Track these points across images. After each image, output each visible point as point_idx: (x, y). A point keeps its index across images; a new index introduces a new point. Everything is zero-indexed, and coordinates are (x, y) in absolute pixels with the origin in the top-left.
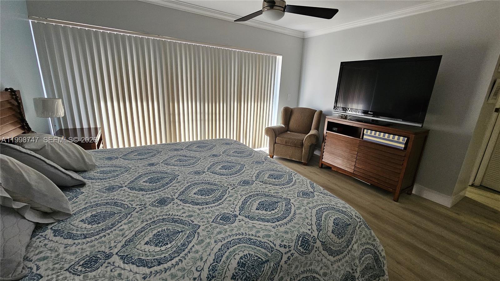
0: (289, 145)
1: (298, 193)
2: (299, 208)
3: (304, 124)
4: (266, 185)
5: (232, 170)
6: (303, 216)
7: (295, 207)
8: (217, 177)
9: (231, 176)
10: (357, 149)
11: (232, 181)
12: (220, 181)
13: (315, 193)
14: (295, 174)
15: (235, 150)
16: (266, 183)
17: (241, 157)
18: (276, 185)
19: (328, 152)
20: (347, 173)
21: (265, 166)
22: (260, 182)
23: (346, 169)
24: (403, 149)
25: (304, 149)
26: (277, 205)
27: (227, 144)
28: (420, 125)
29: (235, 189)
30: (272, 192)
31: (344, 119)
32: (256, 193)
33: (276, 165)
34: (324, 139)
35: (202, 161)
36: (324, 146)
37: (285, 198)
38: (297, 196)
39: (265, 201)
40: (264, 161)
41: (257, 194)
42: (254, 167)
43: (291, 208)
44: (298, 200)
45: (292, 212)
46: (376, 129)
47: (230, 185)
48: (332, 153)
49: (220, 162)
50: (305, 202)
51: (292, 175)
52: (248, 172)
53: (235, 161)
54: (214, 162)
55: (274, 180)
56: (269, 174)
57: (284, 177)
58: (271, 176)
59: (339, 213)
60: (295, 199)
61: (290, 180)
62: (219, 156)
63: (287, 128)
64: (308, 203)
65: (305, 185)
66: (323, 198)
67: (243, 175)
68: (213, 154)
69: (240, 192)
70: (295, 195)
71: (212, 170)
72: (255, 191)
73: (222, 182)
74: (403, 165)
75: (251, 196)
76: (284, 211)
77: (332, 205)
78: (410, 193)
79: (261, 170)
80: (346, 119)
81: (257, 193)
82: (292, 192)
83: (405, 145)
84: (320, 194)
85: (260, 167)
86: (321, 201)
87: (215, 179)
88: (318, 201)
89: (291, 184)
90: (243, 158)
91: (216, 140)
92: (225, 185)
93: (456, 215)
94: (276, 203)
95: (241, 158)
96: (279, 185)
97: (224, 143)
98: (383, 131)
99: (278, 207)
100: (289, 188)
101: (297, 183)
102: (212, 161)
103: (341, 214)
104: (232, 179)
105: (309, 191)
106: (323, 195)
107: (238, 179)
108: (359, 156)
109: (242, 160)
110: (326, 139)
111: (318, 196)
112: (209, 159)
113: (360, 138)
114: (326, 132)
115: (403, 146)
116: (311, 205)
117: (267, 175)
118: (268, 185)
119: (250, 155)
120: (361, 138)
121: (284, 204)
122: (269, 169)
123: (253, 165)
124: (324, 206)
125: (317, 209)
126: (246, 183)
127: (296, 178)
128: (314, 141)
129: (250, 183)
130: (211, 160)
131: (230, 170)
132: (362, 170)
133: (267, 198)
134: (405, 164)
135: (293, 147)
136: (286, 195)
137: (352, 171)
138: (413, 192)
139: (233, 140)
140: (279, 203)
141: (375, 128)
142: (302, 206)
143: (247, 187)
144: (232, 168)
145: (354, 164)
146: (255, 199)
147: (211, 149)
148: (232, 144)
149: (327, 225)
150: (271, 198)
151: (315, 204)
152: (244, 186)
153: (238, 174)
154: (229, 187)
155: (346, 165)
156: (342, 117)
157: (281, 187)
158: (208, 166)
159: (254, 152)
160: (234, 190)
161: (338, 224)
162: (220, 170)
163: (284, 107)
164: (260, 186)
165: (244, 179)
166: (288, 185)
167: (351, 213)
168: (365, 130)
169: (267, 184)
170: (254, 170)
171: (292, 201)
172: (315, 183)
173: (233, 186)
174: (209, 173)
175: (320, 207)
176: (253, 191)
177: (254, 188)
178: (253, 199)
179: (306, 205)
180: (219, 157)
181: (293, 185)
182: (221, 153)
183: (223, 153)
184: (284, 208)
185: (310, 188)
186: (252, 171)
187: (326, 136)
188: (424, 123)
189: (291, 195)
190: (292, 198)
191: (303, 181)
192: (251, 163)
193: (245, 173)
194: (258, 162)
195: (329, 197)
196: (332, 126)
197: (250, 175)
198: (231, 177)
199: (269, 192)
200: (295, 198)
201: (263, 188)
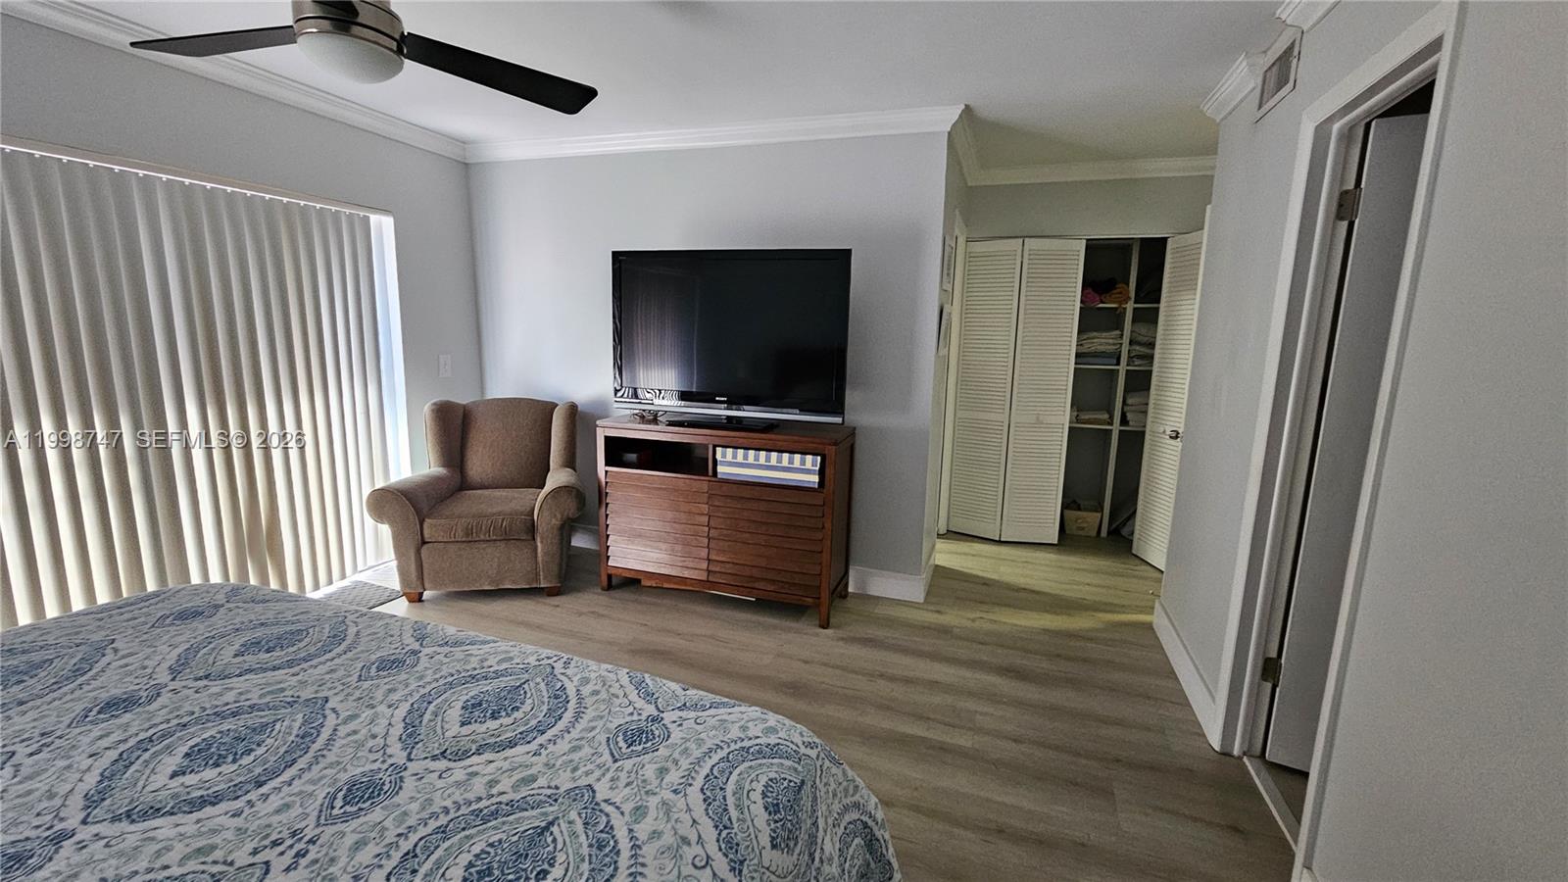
0: (482, 537)
1: (609, 745)
2: (640, 812)
3: (522, 454)
4: (468, 762)
5: (260, 751)
6: (668, 839)
7: (622, 813)
8: (172, 833)
9: (264, 790)
10: (705, 508)
11: (275, 819)
12: (199, 850)
13: (669, 717)
14: (567, 664)
15: (247, 637)
16: (462, 755)
17: (290, 664)
18: (512, 744)
19: (621, 533)
20: (691, 585)
21: (430, 672)
22: (434, 758)
23: (686, 574)
24: (816, 486)
25: (542, 542)
26: (549, 839)
27: (186, 616)
28: (838, 420)
29: (310, 856)
30: (505, 784)
31: (649, 422)
32: (433, 824)
33: (473, 649)
34: (601, 495)
35: (25, 771)
36: (607, 516)
37: (568, 792)
38: (610, 759)
39: (491, 845)
40: (416, 646)
41: (443, 832)
42: (379, 695)
43: (612, 828)
44: (623, 777)
45: (624, 845)
46: (746, 443)
47: (275, 844)
48: (636, 536)
49: (164, 736)
50: (649, 772)
51: (556, 672)
52: (355, 732)
53: (261, 696)
54: (122, 747)
55: (492, 724)
56: (460, 704)
57: (528, 696)
58: (474, 710)
59: (764, 761)
60: (609, 776)
61: (556, 697)
62: (151, 700)
63: (457, 477)
64: (662, 772)
65: (617, 697)
66: (698, 727)
67: (331, 757)
68: (104, 696)
69: (341, 863)
70: (603, 759)
71: (120, 801)
72: (425, 815)
73: (214, 848)
74: (823, 527)
75: (416, 856)
76: (590, 855)
77: (736, 742)
78: (844, 595)
79: (416, 696)
80: (658, 424)
81: (438, 824)
82: (587, 751)
83: (819, 474)
84: (684, 714)
85: (407, 688)
86: (700, 742)
87: (158, 854)
88: (688, 744)
89: (568, 716)
90: (305, 665)
91: (95, 613)
92: (242, 857)
93: (936, 615)
94: (542, 833)
95: (296, 669)
96: (523, 738)
97: (164, 617)
98: (765, 447)
99: (559, 847)
100: (566, 735)
101: (589, 701)
102: (105, 743)
103: (770, 760)
104: (275, 801)
105: (643, 718)
106: (692, 714)
107: (310, 788)
108: (716, 528)
109: (299, 677)
110: (607, 493)
111: (680, 725)
112: (85, 740)
113: (708, 476)
114: (606, 472)
115: (816, 479)
116: (674, 777)
117: (455, 714)
118: (475, 759)
119: (337, 638)
120: (710, 472)
121: (577, 819)
122: (451, 679)
123: (366, 685)
124: (716, 758)
125: (699, 781)
126: (362, 793)
127: (575, 679)
128: (570, 507)
129: (386, 788)
130: (101, 738)
131: (246, 760)
132: (728, 566)
133: (495, 828)
134: (828, 525)
135: (498, 543)
136: (568, 773)
137: (703, 576)
138: (850, 590)
139: (207, 587)
140: (555, 829)
141: (745, 441)
142: (647, 793)
143: (377, 815)
144: (257, 738)
145: (704, 553)
146: (438, 864)
147: (78, 672)
148: (217, 607)
149: (751, 829)
150: (511, 818)
151: (685, 763)
152: (356, 815)
153: (301, 763)
154: (267, 863)
155: (684, 561)
156: (643, 417)
157: (533, 746)
158: (83, 788)
159: (351, 618)
160: (303, 862)
161: (777, 804)
162: (181, 779)
163: (435, 404)
164: (440, 784)
165: (344, 777)
166: (561, 725)
167: (792, 742)
168: (719, 450)
169: (465, 755)
170: (382, 708)
171: (602, 791)
172: (646, 676)
173: (289, 842)
174: (103, 829)
175: (705, 771)
176: (411, 821)
177: (414, 807)
178: (427, 866)
179: (660, 785)
180: (155, 705)
181: (578, 716)
182: (163, 677)
183: (175, 672)
184: (585, 844)
185: (640, 703)
186: (376, 715)
187: (606, 483)
188: (846, 412)
189: (590, 767)
190: (597, 773)
191: (604, 685)
192: (355, 677)
193: (339, 743)
194: (389, 665)
195: (712, 712)
196: (619, 450)
197: (371, 743)
198: (265, 797)
199: (494, 791)
200: (608, 770)
201: (458, 784)
